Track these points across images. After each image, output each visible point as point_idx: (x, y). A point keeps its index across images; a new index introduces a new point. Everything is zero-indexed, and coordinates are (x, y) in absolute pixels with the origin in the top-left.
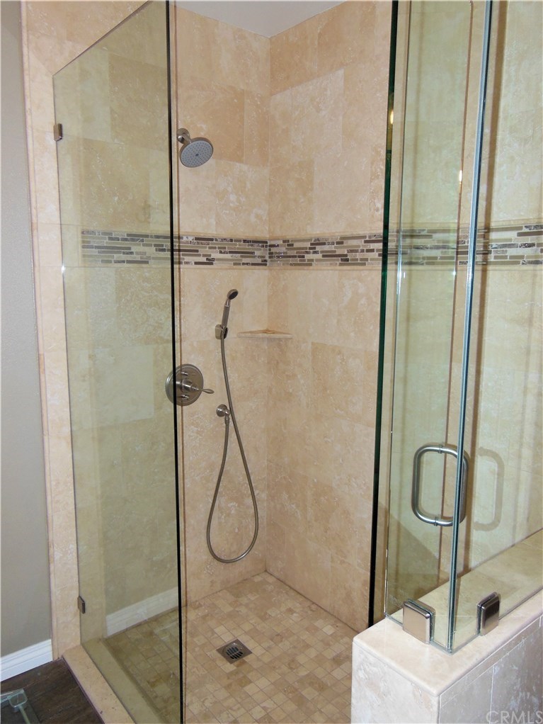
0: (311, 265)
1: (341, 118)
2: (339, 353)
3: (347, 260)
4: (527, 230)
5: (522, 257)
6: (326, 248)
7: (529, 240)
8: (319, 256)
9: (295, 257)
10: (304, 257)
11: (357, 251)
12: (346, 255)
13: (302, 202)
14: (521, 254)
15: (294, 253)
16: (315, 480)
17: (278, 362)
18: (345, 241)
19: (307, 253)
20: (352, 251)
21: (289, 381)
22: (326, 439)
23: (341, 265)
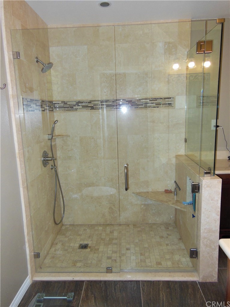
0: (77, 110)
1: (87, 62)
2: (93, 138)
3: (94, 108)
4: (152, 99)
5: (151, 106)
6: (84, 104)
7: (153, 102)
8: (81, 107)
9: (69, 107)
10: (73, 107)
11: (97, 105)
12: (93, 106)
13: (71, 88)
14: (150, 105)
15: (68, 106)
16: (86, 183)
17: (63, 146)
18: (92, 102)
19: (74, 106)
20: (95, 105)
21: (69, 152)
22: (89, 168)
23: (90, 110)
